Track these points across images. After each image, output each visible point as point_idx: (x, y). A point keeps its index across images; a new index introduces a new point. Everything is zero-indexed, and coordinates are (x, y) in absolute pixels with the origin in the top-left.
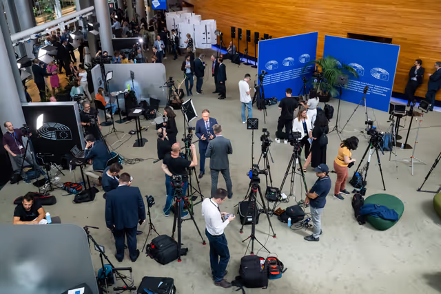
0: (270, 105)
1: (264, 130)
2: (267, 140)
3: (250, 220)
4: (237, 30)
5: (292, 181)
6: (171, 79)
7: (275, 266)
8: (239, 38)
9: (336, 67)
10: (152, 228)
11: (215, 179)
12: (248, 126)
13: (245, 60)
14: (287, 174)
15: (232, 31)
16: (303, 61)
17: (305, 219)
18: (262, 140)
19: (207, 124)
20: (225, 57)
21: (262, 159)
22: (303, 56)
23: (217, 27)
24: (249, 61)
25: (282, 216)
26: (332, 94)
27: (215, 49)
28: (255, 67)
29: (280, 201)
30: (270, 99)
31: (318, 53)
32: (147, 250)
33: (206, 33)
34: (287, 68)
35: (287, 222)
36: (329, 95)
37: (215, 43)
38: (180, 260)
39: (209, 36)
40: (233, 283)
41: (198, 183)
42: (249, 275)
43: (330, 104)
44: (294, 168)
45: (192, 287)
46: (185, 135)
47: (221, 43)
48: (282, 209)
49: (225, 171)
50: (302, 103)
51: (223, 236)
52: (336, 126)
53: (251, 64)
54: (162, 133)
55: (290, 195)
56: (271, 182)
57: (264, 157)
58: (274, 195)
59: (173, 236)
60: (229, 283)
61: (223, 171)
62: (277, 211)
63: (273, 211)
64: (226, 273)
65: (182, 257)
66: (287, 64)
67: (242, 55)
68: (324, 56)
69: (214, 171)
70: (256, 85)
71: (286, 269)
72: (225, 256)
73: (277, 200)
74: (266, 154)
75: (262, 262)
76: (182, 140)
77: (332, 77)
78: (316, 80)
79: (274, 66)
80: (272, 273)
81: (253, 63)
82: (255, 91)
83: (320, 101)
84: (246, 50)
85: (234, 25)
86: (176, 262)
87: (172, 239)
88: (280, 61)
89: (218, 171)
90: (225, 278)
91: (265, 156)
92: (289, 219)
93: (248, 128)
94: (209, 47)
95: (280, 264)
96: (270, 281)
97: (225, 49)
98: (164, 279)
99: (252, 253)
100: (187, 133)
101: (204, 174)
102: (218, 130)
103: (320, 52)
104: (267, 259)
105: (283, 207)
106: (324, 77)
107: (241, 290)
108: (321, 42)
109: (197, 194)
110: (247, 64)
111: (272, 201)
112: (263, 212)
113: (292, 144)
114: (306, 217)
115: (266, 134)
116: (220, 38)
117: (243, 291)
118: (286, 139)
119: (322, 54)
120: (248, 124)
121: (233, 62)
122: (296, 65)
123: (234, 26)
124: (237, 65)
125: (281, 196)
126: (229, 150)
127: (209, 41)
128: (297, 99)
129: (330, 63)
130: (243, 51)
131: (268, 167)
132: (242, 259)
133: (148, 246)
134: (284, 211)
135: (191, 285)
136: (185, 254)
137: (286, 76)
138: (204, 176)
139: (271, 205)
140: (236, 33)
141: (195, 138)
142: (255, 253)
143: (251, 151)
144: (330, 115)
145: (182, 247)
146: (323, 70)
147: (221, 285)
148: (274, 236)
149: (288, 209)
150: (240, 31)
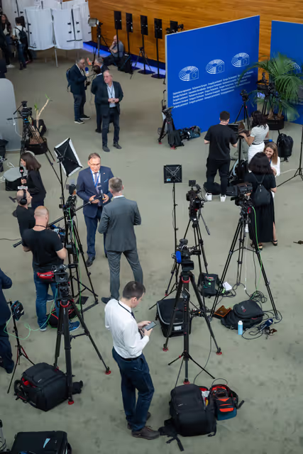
0: (188, 139)
1: (192, 183)
2: (198, 199)
3: (178, 328)
4: (124, 15)
5: (240, 263)
6: (24, 104)
7: (225, 400)
8: (129, 30)
9: (292, 72)
10: (21, 354)
11: (115, 267)
12: (165, 179)
13: (141, 66)
14: (232, 251)
15: (116, 18)
16: (238, 64)
17: (263, 322)
18: (188, 199)
19: (97, 177)
20: (107, 62)
21: (191, 230)
22: (237, 56)
23: (90, 12)
24: (148, 68)
25: (229, 319)
26: (289, 115)
27: (90, 49)
28: (159, 76)
29: (222, 295)
30: (190, 130)
31: (261, 49)
32: (16, 390)
33: (73, 23)
34: (214, 78)
35: (236, 327)
36: (284, 119)
37: (89, 38)
38: (71, 402)
39: (78, 27)
40: (162, 431)
41: (89, 274)
42: (187, 417)
43: (286, 132)
44: (242, 241)
45: (96, 442)
46: (63, 198)
47: (98, 39)
48: (227, 308)
49: (130, 253)
50: (244, 135)
51: (141, 359)
52: (300, 169)
53: (150, 72)
54: (25, 197)
55: (238, 284)
56: (206, 265)
57: (194, 226)
58: (211, 286)
59: (55, 364)
60: (155, 432)
61: (127, 254)
62: (219, 311)
63: (212, 311)
64: (148, 416)
65: (75, 397)
66: (213, 71)
67: (134, 58)
68: (271, 55)
69: (112, 253)
70: (164, 108)
71: (243, 402)
72: (147, 390)
73: (218, 294)
74: (197, 221)
75: (205, 394)
76: (60, 206)
77: (288, 89)
78: (261, 96)
79: (192, 75)
80: (222, 410)
81: (154, 69)
82: (164, 117)
83: (270, 129)
84: (142, 49)
85: (119, 7)
86: (65, 406)
87: (55, 368)
88: (202, 66)
89: (119, 253)
90: (147, 424)
91: (196, 225)
92: (240, 323)
93: (165, 182)
94: (79, 46)
95: (232, 395)
96: (219, 423)
97: (106, 48)
98: (51, 435)
99: (186, 381)
100: (67, 195)
101: (94, 259)
102: (117, 187)
103: (264, 48)
104: (211, 390)
105: (228, 303)
106: (274, 90)
107: (175, 442)
108: (265, 32)
109: (86, 293)
110: (145, 72)
111: (210, 296)
112: (197, 315)
113: (237, 204)
114: (265, 317)
115: (195, 189)
116: (97, 31)
117: (179, 441)
118: (223, 195)
119: (268, 51)
120: (167, 174)
121: (120, 69)
122: (228, 71)
123: (119, 9)
124: (128, 75)
125: (222, 288)
126: (135, 219)
127: (79, 36)
128: (234, 128)
129: (282, 65)
130: (135, 51)
131: (201, 242)
132: (172, 392)
133: (17, 382)
134: (230, 311)
135: (94, 441)
136: (79, 392)
137: (214, 90)
138: (96, 263)
139: (209, 303)
140: (124, 20)
141: (79, 202)
142: (191, 381)
143: (172, 219)
144: (288, 150)
145: (75, 380)
146: (272, 77)
147: (143, 436)
148: (219, 352)
149: (236, 306)
150: (129, 17)
